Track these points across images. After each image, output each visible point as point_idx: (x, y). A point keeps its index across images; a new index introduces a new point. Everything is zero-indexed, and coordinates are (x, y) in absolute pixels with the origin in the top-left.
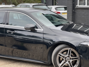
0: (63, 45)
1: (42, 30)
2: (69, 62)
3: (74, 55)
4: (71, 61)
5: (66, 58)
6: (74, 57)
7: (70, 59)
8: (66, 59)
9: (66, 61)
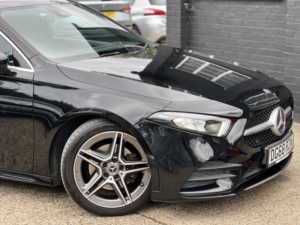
0: (96, 121)
1: (32, 71)
2: (116, 177)
3: (135, 155)
4: (123, 174)
5: (105, 164)
6: (134, 160)
7: (121, 167)
8: (107, 169)
9: (106, 175)
